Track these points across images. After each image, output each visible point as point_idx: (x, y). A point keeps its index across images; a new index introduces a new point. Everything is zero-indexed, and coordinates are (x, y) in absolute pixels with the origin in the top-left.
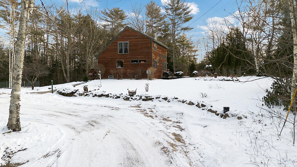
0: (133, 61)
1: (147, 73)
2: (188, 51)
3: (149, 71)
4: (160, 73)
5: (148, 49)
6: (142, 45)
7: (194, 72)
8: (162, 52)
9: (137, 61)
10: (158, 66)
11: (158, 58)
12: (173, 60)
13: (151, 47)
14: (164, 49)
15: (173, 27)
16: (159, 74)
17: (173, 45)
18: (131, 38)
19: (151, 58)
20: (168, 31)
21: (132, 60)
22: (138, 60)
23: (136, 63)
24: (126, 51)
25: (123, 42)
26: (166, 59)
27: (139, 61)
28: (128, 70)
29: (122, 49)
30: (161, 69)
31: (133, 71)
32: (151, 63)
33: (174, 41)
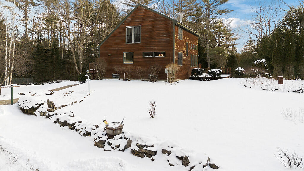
0: (146, 54)
1: (166, 72)
2: (226, 39)
3: (169, 69)
4: (187, 70)
5: (169, 36)
6: (160, 30)
7: (237, 69)
8: (190, 40)
9: (152, 54)
10: (184, 61)
11: (184, 49)
12: (207, 50)
13: (172, 33)
14: (193, 36)
15: (207, 10)
16: (185, 73)
17: (207, 32)
18: (145, 21)
19: (173, 49)
20: (200, 15)
21: (145, 52)
22: (154, 52)
23: (150, 56)
24: (137, 39)
25: (133, 27)
26: (197, 50)
27: (154, 54)
28: (139, 67)
29: (131, 37)
30: (188, 65)
31: (145, 69)
32: (173, 56)
33: (208, 28)
